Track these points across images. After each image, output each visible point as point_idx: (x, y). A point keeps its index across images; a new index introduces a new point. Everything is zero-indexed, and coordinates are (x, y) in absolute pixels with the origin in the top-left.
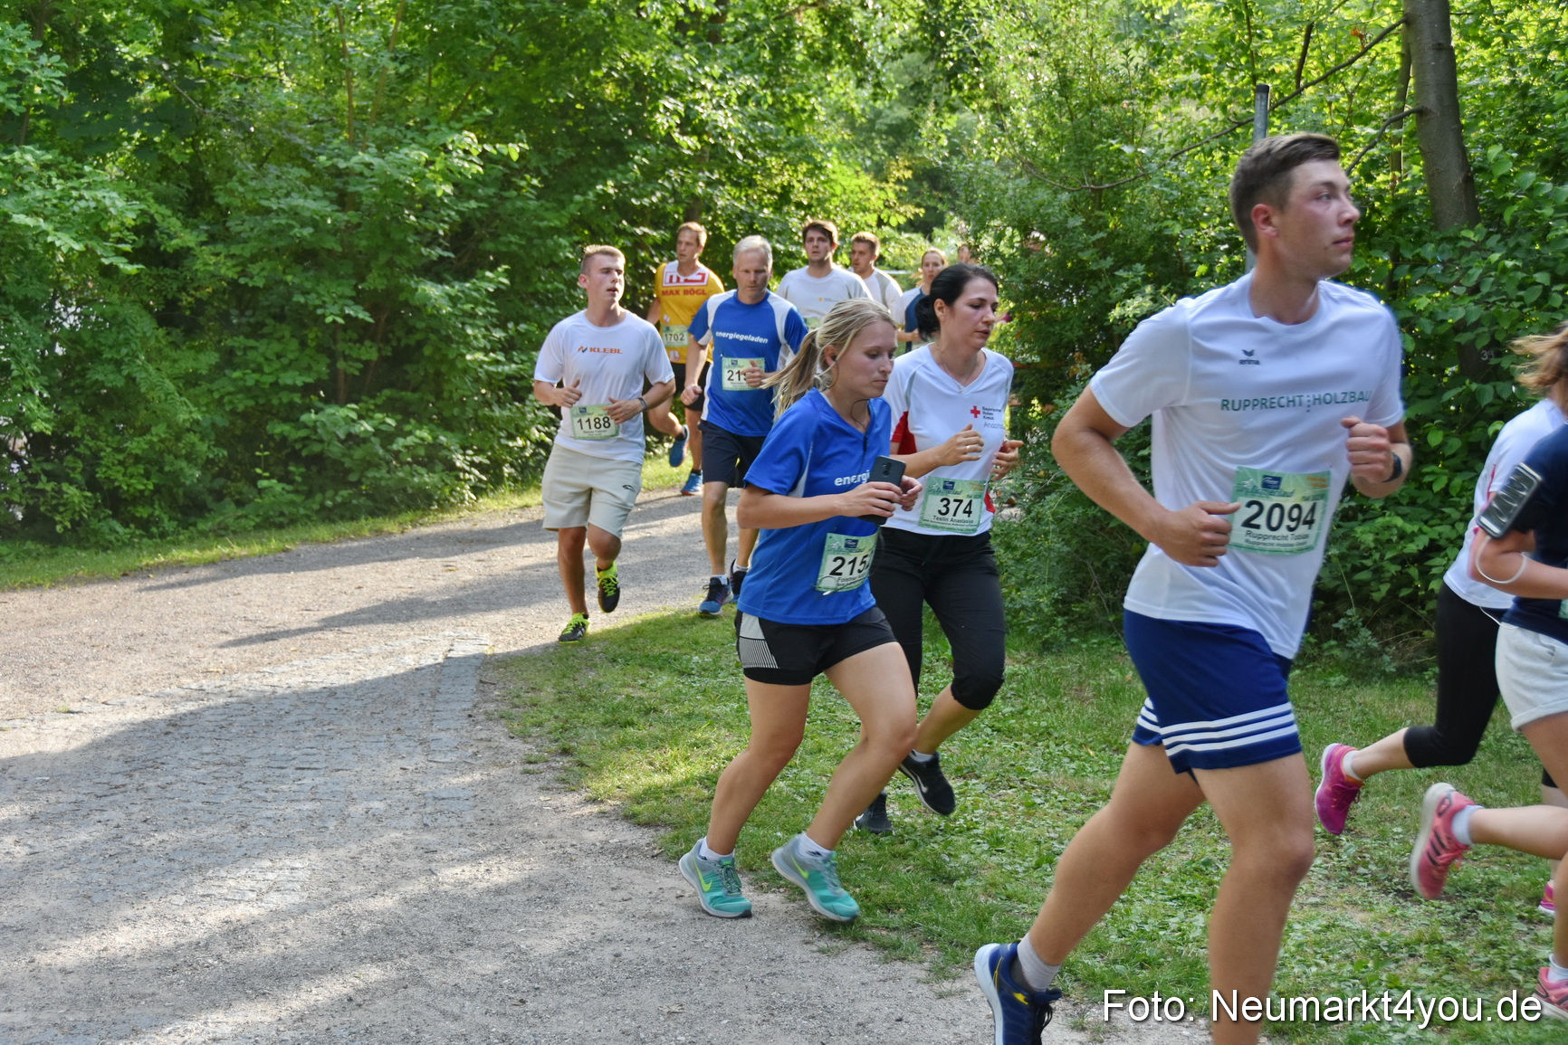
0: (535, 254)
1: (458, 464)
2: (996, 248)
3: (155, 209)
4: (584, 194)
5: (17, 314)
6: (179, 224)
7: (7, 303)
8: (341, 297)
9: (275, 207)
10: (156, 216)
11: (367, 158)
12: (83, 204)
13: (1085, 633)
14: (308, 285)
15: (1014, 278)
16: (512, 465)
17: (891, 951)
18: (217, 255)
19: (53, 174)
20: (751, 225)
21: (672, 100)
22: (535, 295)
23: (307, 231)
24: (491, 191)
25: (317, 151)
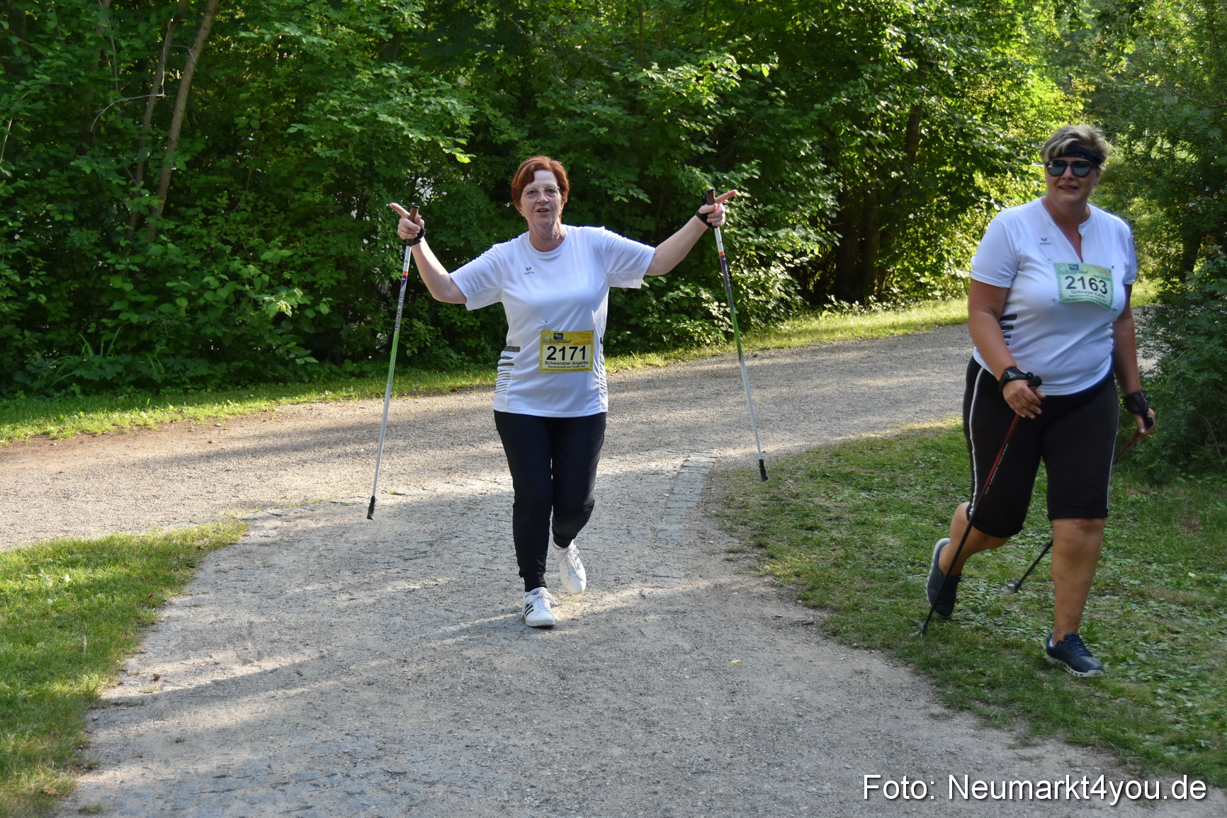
0: (782, 151)
1: (714, 313)
2: (1147, 154)
3: (489, 111)
4: (822, 104)
5: (385, 190)
6: (508, 123)
7: (379, 182)
8: (628, 181)
9: (578, 111)
10: (491, 117)
11: (650, 74)
12: (431, 107)
13: (1200, 472)
14: (602, 172)
15: (1159, 179)
16: (758, 316)
17: (988, 721)
18: (536, 147)
19: (410, 85)
20: (961, 129)
21: (897, 29)
22: (782, 182)
23: (604, 130)
24: (749, 101)
25: (615, 68)
